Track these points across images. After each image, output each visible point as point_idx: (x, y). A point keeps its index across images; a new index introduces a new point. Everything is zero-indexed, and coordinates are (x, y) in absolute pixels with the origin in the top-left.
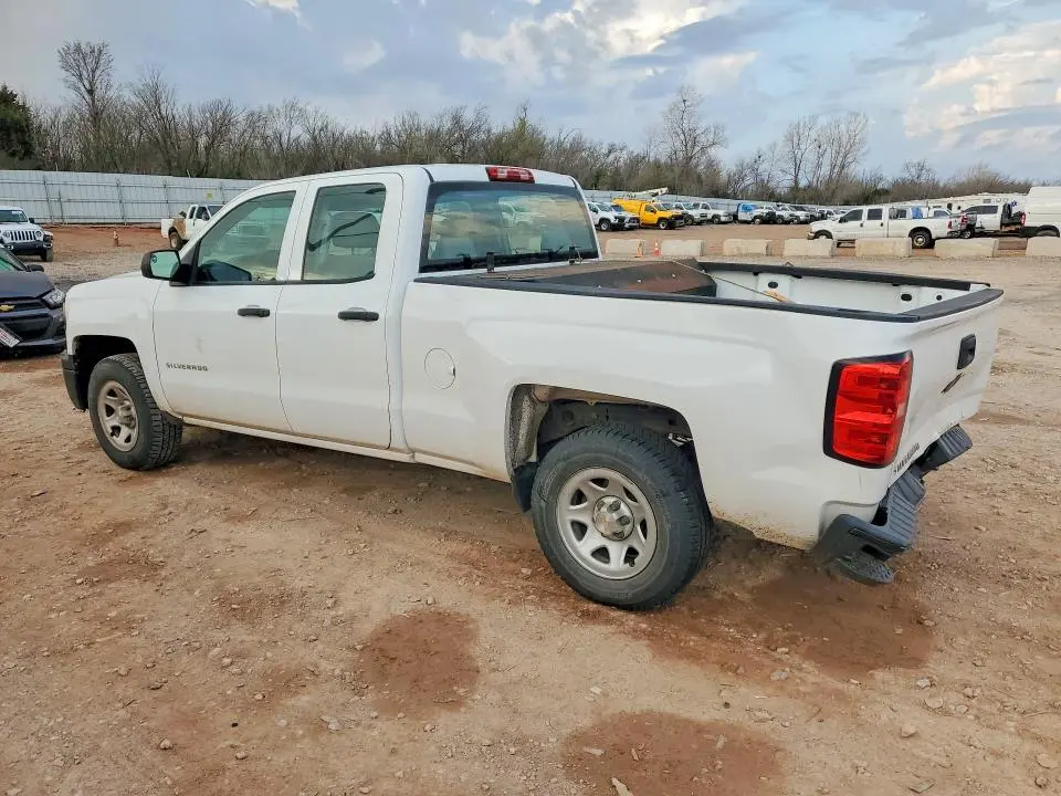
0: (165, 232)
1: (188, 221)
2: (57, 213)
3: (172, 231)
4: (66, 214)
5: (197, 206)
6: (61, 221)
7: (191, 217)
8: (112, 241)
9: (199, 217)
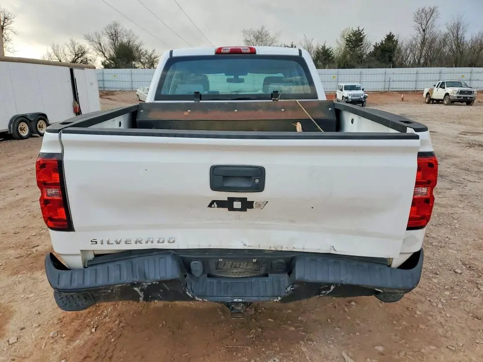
0: (425, 95)
1: (435, 89)
2: (387, 87)
3: (428, 94)
4: (391, 87)
5: (442, 82)
6: (388, 90)
7: (437, 87)
8: (401, 99)
9: (441, 87)
